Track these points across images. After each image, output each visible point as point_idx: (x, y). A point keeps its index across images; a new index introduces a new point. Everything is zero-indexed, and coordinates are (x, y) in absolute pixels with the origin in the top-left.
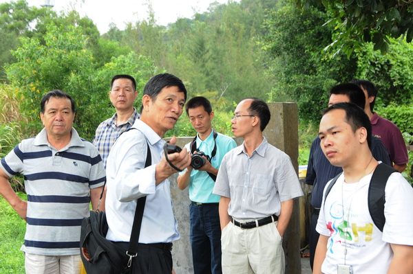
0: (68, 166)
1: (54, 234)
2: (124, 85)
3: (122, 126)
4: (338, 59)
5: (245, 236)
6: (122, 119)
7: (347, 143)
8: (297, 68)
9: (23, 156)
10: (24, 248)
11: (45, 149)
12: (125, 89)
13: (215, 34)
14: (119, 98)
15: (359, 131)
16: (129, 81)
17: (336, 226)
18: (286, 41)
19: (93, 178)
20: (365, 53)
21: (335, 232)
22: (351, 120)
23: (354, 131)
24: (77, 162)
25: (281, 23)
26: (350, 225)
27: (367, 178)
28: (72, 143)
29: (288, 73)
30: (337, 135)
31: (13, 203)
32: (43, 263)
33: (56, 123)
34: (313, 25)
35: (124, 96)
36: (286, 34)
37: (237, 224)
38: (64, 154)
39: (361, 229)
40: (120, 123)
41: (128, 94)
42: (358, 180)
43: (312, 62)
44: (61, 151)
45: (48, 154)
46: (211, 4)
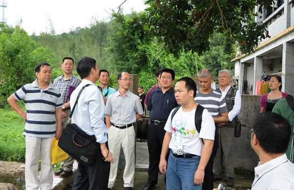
0: (48, 97)
1: (42, 128)
2: (70, 62)
3: (67, 81)
4: (139, 56)
5: (121, 132)
6: (67, 77)
7: (184, 97)
8: (121, 59)
9: (26, 91)
10: (25, 133)
11: (37, 89)
12: (70, 64)
13: (80, 41)
14: (67, 68)
15: (190, 92)
16: (71, 60)
17: (178, 129)
18: (117, 47)
19: (58, 104)
20: (150, 55)
21: (177, 132)
22: (187, 87)
23: (188, 92)
24: (52, 96)
25: (115, 39)
26: (186, 130)
27: (194, 111)
28: (49, 87)
29: (116, 60)
30: (181, 92)
31: (20, 113)
32: (36, 141)
33: (47, 77)
34: (128, 41)
35: (69, 67)
36: (117, 44)
37: (117, 127)
38: (46, 92)
39: (191, 132)
40: (65, 79)
41: (71, 66)
42: (190, 111)
43: (127, 57)
44: (45, 90)
45: (39, 91)
46: (77, 28)
